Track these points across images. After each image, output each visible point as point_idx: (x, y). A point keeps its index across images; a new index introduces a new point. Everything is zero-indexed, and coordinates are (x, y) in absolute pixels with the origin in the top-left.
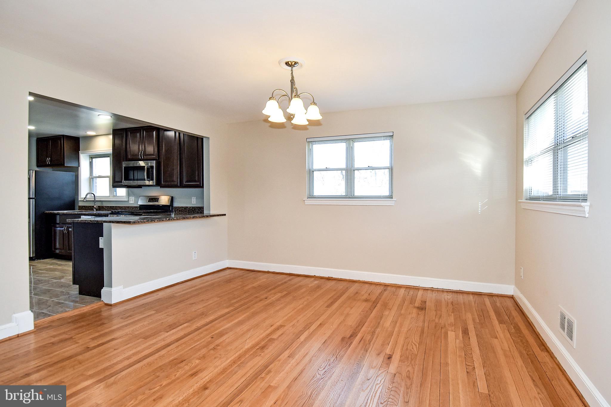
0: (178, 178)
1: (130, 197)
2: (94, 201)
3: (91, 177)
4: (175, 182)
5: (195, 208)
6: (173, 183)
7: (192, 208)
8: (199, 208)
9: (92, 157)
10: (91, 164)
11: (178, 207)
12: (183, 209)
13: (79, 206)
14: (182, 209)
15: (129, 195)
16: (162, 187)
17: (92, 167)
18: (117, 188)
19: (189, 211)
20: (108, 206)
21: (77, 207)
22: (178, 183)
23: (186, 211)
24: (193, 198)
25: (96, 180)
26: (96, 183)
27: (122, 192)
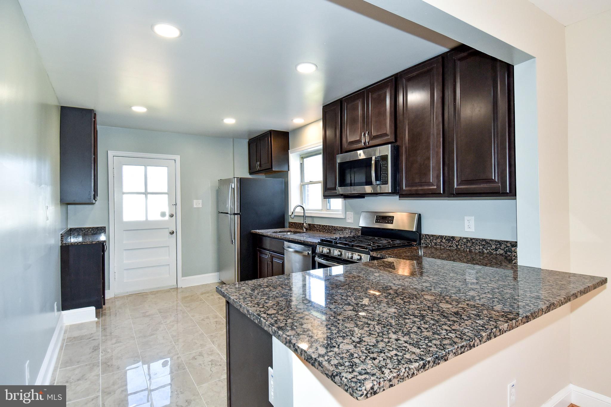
0: (438, 177)
1: (347, 213)
2: (304, 216)
3: (302, 183)
4: (433, 185)
5: (473, 241)
6: (426, 188)
7: (465, 240)
8: (484, 243)
9: (303, 157)
10: (302, 165)
11: (432, 236)
12: (444, 241)
13: (290, 223)
14: (441, 241)
15: (346, 209)
16: (403, 195)
17: (303, 169)
18: (331, 199)
19: (459, 247)
20: (319, 225)
21: (287, 224)
22: (439, 187)
23: (450, 246)
24: (466, 218)
25: (308, 187)
26: (308, 191)
27: (337, 204)
